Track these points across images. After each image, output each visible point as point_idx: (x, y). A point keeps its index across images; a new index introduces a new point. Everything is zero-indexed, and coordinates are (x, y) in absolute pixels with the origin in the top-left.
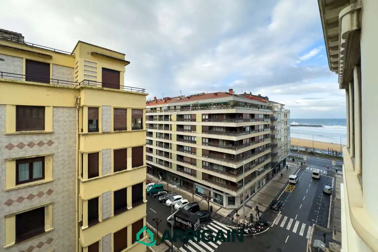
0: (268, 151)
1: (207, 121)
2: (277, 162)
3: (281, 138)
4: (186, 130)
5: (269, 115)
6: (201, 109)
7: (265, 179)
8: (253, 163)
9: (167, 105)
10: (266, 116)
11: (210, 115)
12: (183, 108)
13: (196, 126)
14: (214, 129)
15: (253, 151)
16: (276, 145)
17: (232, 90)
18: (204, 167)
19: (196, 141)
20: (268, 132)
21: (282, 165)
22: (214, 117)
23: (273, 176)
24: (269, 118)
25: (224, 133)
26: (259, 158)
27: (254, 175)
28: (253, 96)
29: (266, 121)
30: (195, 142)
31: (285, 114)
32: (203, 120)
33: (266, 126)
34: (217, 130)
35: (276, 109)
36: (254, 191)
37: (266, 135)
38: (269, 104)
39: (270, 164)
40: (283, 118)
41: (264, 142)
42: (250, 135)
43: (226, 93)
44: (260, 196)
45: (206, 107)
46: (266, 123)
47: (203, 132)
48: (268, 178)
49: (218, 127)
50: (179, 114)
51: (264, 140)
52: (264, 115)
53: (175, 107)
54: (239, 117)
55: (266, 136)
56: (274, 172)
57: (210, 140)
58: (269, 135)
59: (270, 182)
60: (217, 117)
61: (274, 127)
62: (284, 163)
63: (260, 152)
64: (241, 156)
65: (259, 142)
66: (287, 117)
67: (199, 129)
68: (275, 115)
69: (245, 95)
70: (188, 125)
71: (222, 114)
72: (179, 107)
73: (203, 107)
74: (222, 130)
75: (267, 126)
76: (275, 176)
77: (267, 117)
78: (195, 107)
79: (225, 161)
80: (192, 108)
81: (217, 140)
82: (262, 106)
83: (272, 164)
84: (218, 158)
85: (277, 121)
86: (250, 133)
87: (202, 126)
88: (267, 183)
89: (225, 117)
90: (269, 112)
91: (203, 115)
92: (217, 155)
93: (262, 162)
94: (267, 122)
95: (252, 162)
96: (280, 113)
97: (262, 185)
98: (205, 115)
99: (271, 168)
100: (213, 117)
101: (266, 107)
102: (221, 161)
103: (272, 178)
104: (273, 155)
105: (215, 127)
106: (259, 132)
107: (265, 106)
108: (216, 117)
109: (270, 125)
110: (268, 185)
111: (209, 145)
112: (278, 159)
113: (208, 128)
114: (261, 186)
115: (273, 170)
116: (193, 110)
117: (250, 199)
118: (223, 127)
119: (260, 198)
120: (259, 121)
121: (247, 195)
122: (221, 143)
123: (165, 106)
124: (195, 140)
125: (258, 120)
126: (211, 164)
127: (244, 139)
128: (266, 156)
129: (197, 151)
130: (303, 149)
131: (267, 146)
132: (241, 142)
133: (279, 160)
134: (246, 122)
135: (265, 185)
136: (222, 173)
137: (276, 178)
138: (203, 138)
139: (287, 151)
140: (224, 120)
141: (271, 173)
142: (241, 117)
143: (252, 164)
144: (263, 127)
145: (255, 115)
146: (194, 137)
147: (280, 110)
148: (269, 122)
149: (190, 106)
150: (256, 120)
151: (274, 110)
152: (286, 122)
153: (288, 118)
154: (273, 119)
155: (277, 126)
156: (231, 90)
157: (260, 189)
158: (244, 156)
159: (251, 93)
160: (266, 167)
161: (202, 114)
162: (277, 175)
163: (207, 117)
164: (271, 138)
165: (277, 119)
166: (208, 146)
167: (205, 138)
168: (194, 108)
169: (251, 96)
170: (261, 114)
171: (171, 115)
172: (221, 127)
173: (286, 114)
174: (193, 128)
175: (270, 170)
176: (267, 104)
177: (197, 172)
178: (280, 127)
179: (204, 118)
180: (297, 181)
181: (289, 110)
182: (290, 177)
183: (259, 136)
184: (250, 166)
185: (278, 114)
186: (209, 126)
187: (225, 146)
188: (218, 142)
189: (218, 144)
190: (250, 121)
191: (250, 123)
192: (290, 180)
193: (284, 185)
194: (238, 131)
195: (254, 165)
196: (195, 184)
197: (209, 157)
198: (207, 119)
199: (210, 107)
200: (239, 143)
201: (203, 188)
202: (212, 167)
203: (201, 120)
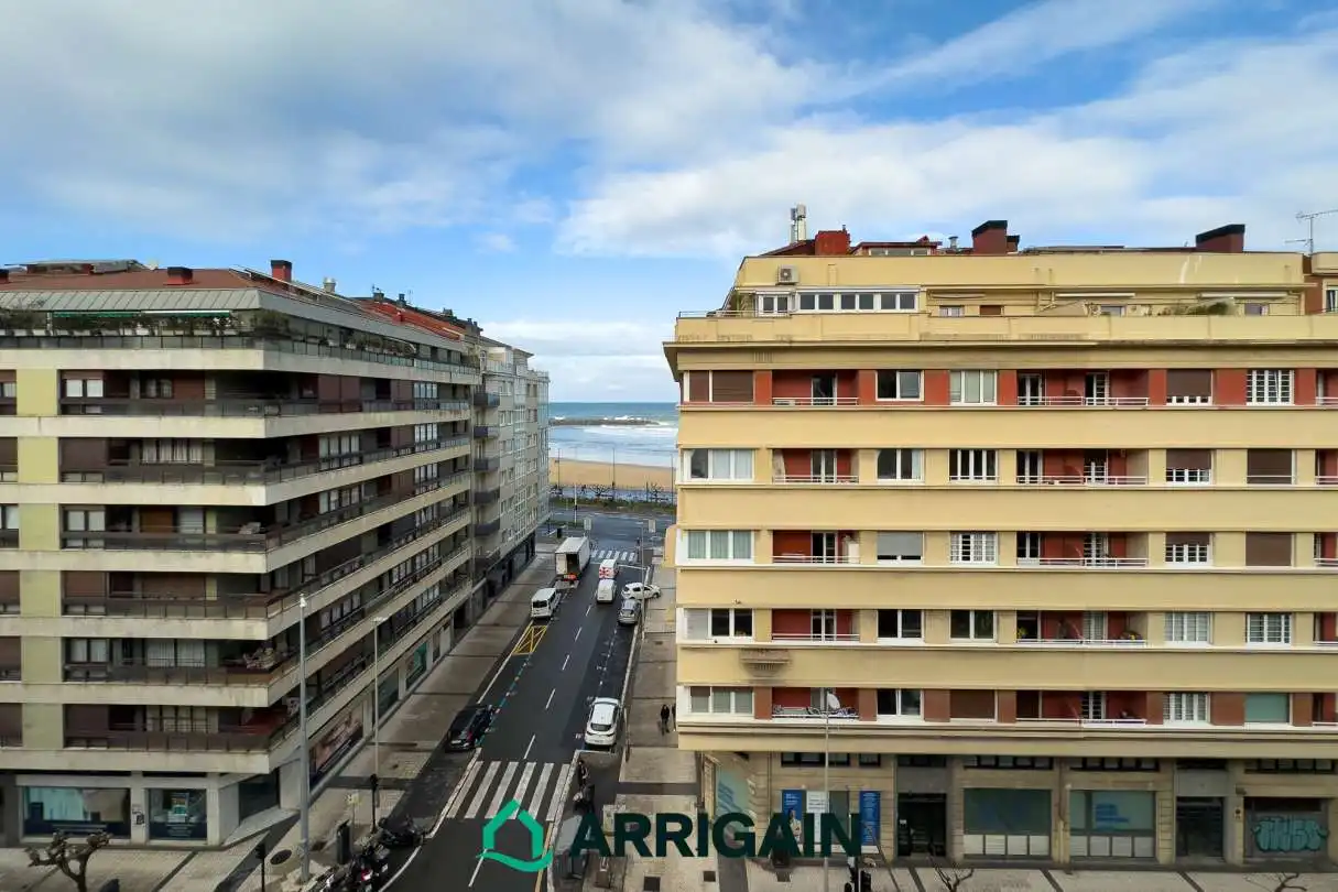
0: (464, 520)
1: (98, 410)
2: (498, 553)
3: (512, 469)
5: (467, 387)
6: (57, 342)
7: (449, 628)
8: (384, 584)
10: (453, 391)
11: (117, 379)
13: (14, 440)
14: (149, 455)
15: (385, 536)
16: (496, 494)
17: (288, 265)
18: (73, 670)
19: (16, 532)
20: (463, 449)
21: (520, 559)
22: (152, 390)
24: (466, 397)
25: (208, 469)
26: (413, 558)
27: (391, 631)
29: (451, 411)
30: (8, 539)
31: (529, 385)
32: (67, 407)
33: (450, 431)
34: (166, 456)
35: (492, 367)
36: (394, 697)
37: (455, 460)
38: (471, 346)
39: (473, 569)
40: (521, 399)
41: (440, 490)
43: (257, 278)
44: (415, 710)
45: (87, 333)
46: (449, 418)
47: (70, 476)
48: (460, 620)
49: (174, 443)
51: (444, 483)
52: (441, 385)
54: (301, 392)
55: (452, 468)
56: (491, 591)
57: (118, 515)
58: (467, 463)
59: (470, 637)
60: (167, 389)
61: (486, 428)
62: (527, 552)
63: (425, 529)
64: (311, 567)
65: (414, 495)
66: (536, 395)
68: (492, 388)
69: (378, 303)
71: (198, 376)
73: (65, 333)
74: (196, 456)
75: (460, 429)
76: (492, 605)
77: (460, 393)
78: (5, 328)
81: (174, 512)
82: (434, 349)
83: (480, 566)
84: (164, 609)
85: (500, 408)
87: (61, 439)
88: (453, 645)
89: (211, 390)
90: (460, 377)
91: (64, 376)
92: (165, 592)
93: (428, 571)
94: (457, 412)
95: (380, 579)
96: (511, 380)
97: (436, 654)
98: (84, 375)
99: (477, 582)
100: (143, 389)
101: (455, 357)
103: (479, 617)
104: (483, 532)
105: (158, 442)
106: (413, 452)
107: (449, 351)
108: (159, 390)
109: (473, 423)
110: (460, 648)
111: (111, 544)
112: (503, 541)
113: (103, 448)
114: (430, 664)
115: (483, 587)
117: (369, 742)
118: (203, 443)
119: (415, 717)
120: (413, 408)
121: (350, 730)
122: (190, 525)
124: (11, 526)
125: (409, 404)
127: (329, 492)
128: (456, 541)
129: (29, 590)
131: (459, 504)
133: (504, 545)
134: (341, 412)
135: (447, 654)
137: (495, 611)
138: (65, 510)
139: (536, 509)
140: (210, 402)
141: (479, 596)
142: (310, 393)
143: (381, 587)
144: (433, 434)
145: (393, 385)
146: (4, 506)
147: (510, 371)
148: (466, 413)
150: (400, 406)
151: (485, 368)
152: (532, 412)
153: (540, 400)
154: (483, 403)
155: (498, 426)
156: (283, 266)
157: (425, 678)
158: (332, 561)
159: (402, 296)
160: (451, 583)
161: (61, 372)
162: (499, 600)
163: (96, 389)
164: (476, 469)
165: (497, 403)
166: (105, 548)
167: (88, 509)
169: (403, 310)
170: (426, 383)
172: (188, 443)
173: (535, 386)
175: (468, 590)
176: (463, 348)
177: (27, 716)
178: (506, 427)
179: (75, 389)
180: (554, 605)
181: (547, 373)
182: (534, 599)
183: (414, 470)
184: (362, 602)
185: (502, 384)
186: (110, 439)
187: (211, 537)
188: (176, 522)
189: (176, 531)
190: (361, 410)
191: (361, 416)
192: (534, 610)
193: (514, 632)
194: (295, 457)
195: (387, 591)
196: (22, 781)
197: (112, 609)
198: (95, 402)
199: (114, 333)
200: (297, 510)
201: (80, 789)
202: (138, 659)
203: (54, 407)
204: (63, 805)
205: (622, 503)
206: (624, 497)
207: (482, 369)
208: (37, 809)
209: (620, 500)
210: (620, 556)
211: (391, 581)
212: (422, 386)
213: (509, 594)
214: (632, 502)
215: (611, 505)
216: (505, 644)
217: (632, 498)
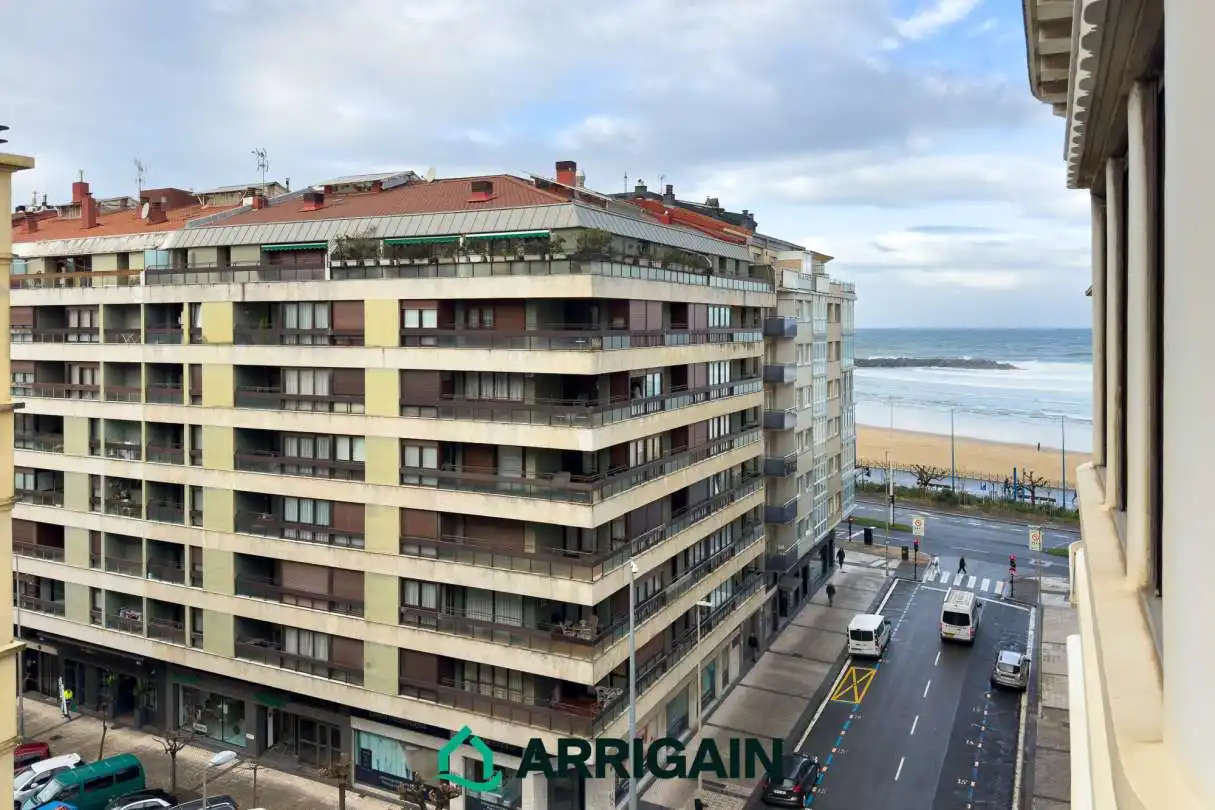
0: (753, 499)
1: (430, 341)
2: (795, 552)
3: (810, 430)
4: (299, 400)
5: (756, 310)
6: (399, 272)
7: (738, 647)
8: (680, 564)
9: (169, 239)
10: (743, 315)
11: (448, 309)
12: (277, 260)
13: (362, 371)
14: (472, 391)
15: (680, 504)
16: (792, 465)
17: (572, 165)
18: (410, 615)
19: (362, 464)
20: (751, 396)
21: (816, 565)
22: (474, 320)
23: (775, 628)
24: (756, 324)
25: (530, 408)
26: (707, 540)
27: (682, 633)
28: (678, 204)
29: (744, 344)
30: (356, 471)
31: (830, 305)
32: (409, 338)
33: (742, 369)
34: (488, 392)
35: (789, 280)
36: (685, 722)
37: (743, 413)
38: (758, 251)
39: (762, 568)
40: (821, 326)
41: (733, 451)
42: (665, 415)
43: (542, 184)
45: (426, 261)
46: (741, 353)
47: (409, 410)
49: (495, 377)
50: (249, 298)
51: (735, 444)
52: (734, 309)
53: (225, 251)
54: (611, 321)
55: (743, 422)
56: (782, 607)
57: (449, 451)
58: (756, 417)
60: (488, 317)
61: (781, 369)
63: (711, 506)
64: (620, 533)
65: (708, 454)
66: (838, 319)
67: (382, 392)
68: (787, 312)
69: (641, 201)
70: (315, 369)
71: (518, 305)
72: (254, 257)
73: (406, 261)
74: (517, 394)
75: (750, 368)
76: (784, 627)
77: (749, 318)
78: (357, 258)
79: (531, 570)
80: (337, 264)
81: (492, 451)
82: (722, 260)
83: (772, 567)
84: (492, 557)
85: (797, 340)
86: (663, 408)
87: (403, 372)
88: (744, 672)
89: (531, 319)
90: (755, 295)
91: (404, 305)
92: (484, 539)
93: (721, 560)
94: (749, 345)
95: (674, 560)
96: (809, 298)
97: (726, 680)
98: (420, 304)
99: (768, 589)
100: (467, 320)
101: (743, 269)
102: (512, 567)
103: (772, 639)
104: (777, 518)
105: (480, 377)
106: (707, 397)
107: (737, 261)
108: (481, 321)
109: (762, 361)
110: (750, 679)
111: (444, 483)
112: (800, 536)
113: (437, 381)
114: (720, 691)
115: (773, 599)
116: (344, 273)
118: (522, 377)
120: (708, 341)
122: (510, 469)
123: (153, 244)
124: (357, 457)
125: (705, 336)
126: (454, 594)
127: (636, 441)
128: (744, 526)
129: (371, 523)
130: (911, 482)
131: (748, 474)
132: (619, 452)
133: (805, 542)
134: (647, 345)
135: (737, 682)
136: (514, 638)
137: (790, 638)
138: (404, 443)
140: (531, 334)
141: (768, 612)
142: (620, 322)
143: (674, 572)
144: (726, 374)
145: (691, 309)
146: (352, 438)
147: (808, 285)
148: (755, 346)
149: (323, 251)
150: (696, 338)
151: (781, 286)
152: (834, 346)
153: (845, 325)
154: (776, 332)
155: (794, 366)
156: (567, 167)
157: (716, 707)
158: (633, 531)
159: (669, 188)
160: (741, 583)
161: (401, 302)
163: (431, 320)
164: (766, 427)
165: (792, 332)
166: (438, 487)
167: (422, 444)
168: (352, 263)
169: (672, 207)
170: (720, 306)
171: (194, 306)
172: (510, 377)
173: (838, 306)
174: (347, 387)
175: (758, 599)
176: (748, 254)
177: (368, 654)
178: (806, 371)
179: (412, 320)
180: (882, 641)
181: (850, 285)
182: (853, 626)
183: (708, 421)
184: (663, 586)
185: (798, 305)
186: (443, 372)
187: (531, 482)
188: (496, 464)
189: (496, 473)
190: (663, 344)
191: (663, 350)
192: (853, 643)
193: (825, 670)
194: (605, 398)
195: (683, 579)
196: (357, 723)
197: (443, 552)
198: (428, 333)
199: (450, 260)
200: (607, 461)
201: (404, 744)
202: (458, 610)
203: (396, 339)
204: (390, 759)
205: (968, 500)
206: (973, 490)
207: (777, 284)
208: (366, 755)
209: (963, 494)
210: (979, 583)
211: (686, 564)
212: (716, 309)
213: (808, 615)
214: (988, 500)
215: (949, 501)
216: (815, 684)
217: (986, 493)
